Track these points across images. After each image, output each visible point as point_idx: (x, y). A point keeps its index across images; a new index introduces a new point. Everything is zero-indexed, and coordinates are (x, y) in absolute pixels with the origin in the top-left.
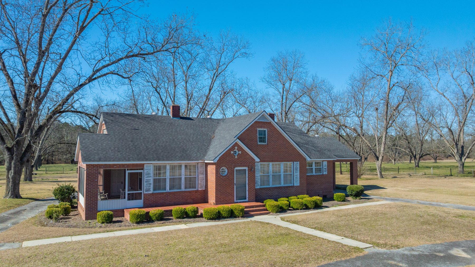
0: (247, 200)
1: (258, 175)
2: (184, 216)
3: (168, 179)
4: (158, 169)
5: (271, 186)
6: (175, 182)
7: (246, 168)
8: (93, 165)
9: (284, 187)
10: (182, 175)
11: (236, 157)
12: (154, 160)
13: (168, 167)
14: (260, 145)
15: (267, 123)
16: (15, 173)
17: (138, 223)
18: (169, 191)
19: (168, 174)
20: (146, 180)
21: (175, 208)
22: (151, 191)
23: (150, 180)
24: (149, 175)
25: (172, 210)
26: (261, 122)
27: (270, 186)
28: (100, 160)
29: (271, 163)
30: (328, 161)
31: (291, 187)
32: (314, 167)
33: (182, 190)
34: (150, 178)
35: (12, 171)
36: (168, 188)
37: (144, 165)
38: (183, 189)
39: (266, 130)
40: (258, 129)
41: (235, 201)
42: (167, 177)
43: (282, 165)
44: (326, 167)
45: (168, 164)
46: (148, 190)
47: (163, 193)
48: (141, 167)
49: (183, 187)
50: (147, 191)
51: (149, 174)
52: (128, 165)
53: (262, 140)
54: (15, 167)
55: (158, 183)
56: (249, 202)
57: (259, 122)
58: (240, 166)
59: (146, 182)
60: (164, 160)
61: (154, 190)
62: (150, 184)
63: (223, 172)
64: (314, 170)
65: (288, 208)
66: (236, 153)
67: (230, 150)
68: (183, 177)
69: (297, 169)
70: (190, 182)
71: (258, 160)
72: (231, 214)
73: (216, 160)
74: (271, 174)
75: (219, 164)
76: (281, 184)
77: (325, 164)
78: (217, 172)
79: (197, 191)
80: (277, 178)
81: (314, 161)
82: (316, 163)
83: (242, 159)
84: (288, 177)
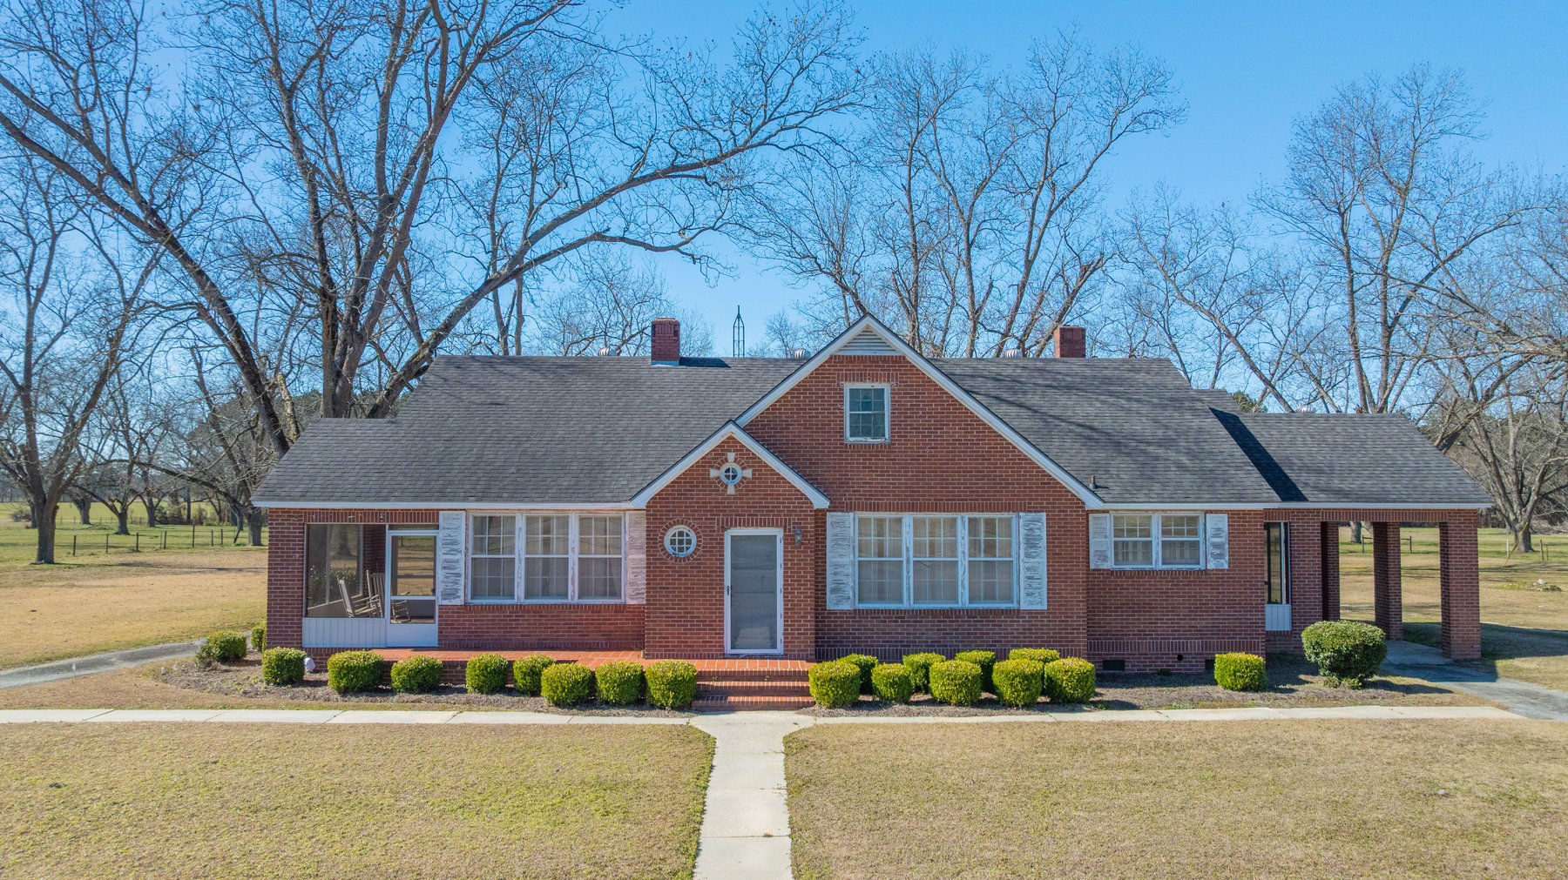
0: (780, 649)
1: (842, 562)
2: (499, 683)
3: (520, 560)
4: (487, 527)
5: (908, 603)
6: (546, 574)
7: (779, 533)
8: (288, 511)
9: (971, 613)
10: (570, 550)
11: (731, 490)
12: (465, 499)
13: (521, 523)
14: (853, 446)
15: (885, 359)
17: (344, 692)
18: (523, 601)
19: (520, 543)
20: (446, 561)
21: (474, 659)
22: (459, 597)
23: (457, 561)
24: (455, 547)
25: (464, 665)
26: (861, 359)
27: (905, 605)
28: (303, 496)
29: (908, 518)
30: (1232, 515)
31: (1008, 612)
32: (1156, 538)
33: (569, 601)
34: (458, 557)
36: (520, 590)
37: (438, 514)
38: (573, 597)
39: (886, 387)
40: (848, 386)
41: (728, 650)
42: (516, 556)
43: (963, 527)
44: (1223, 539)
45: (519, 511)
46: (449, 594)
47: (500, 608)
48: (431, 519)
49: (573, 591)
50: (446, 595)
51: (454, 542)
52: (391, 514)
53: (869, 425)
55: (489, 574)
56: (785, 657)
57: (851, 360)
58: (746, 524)
59: (444, 568)
60: (499, 498)
61: (474, 594)
62: (458, 575)
63: (681, 541)
64: (1157, 550)
65: (908, 693)
66: (731, 476)
67: (706, 463)
68: (573, 558)
69: (1031, 543)
70: (604, 576)
71: (819, 501)
72: (636, 695)
73: (642, 501)
74: (908, 556)
75: (659, 514)
76: (954, 598)
77: (1216, 527)
78: (653, 543)
79: (621, 609)
80: (933, 570)
81: (1155, 512)
82: (1166, 521)
83: (760, 499)
84: (993, 577)
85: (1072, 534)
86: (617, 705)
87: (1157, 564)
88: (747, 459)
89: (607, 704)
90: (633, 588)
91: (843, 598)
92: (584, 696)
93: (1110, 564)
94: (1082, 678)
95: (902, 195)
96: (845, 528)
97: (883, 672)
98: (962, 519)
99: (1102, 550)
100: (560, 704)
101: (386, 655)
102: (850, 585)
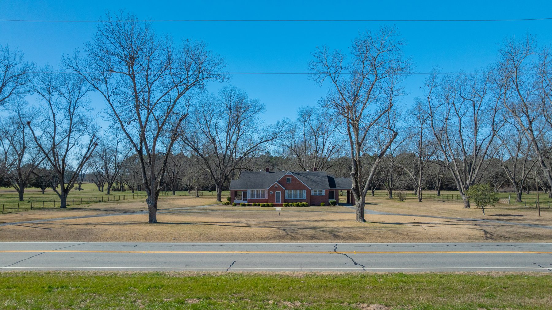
1: (287, 194)
2: (255, 205)
3: (255, 195)
4: (252, 191)
6: (258, 196)
7: (281, 192)
8: (233, 190)
9: (298, 199)
11: (276, 188)
12: (250, 189)
13: (255, 191)
14: (288, 183)
15: (291, 175)
17: (242, 206)
19: (255, 193)
21: (253, 203)
23: (250, 195)
27: (292, 198)
28: (234, 188)
29: (293, 190)
31: (302, 199)
32: (318, 192)
36: (255, 198)
38: (260, 198)
39: (291, 178)
40: (287, 178)
41: (276, 202)
43: (298, 192)
47: (253, 199)
48: (247, 190)
50: (248, 198)
51: (249, 193)
52: (243, 190)
53: (289, 181)
54: (219, 191)
55: (252, 196)
56: (281, 203)
57: (287, 175)
58: (277, 191)
59: (248, 195)
60: (253, 188)
61: (251, 198)
63: (271, 193)
64: (318, 194)
65: (291, 206)
66: (276, 186)
67: (273, 185)
68: (260, 194)
69: (304, 193)
70: (263, 196)
71: (284, 189)
72: (268, 206)
73: (268, 189)
74: (293, 194)
75: (269, 190)
77: (324, 191)
78: (269, 193)
79: (265, 199)
80: (296, 196)
81: (318, 190)
83: (279, 189)
84: (301, 196)
85: (309, 192)
87: (318, 195)
88: (278, 185)
90: (267, 197)
91: (287, 198)
92: (264, 206)
93: (313, 195)
94: (307, 204)
95: (303, 132)
96: (287, 192)
97: (289, 204)
98: (298, 190)
99: (312, 193)
100: (262, 206)
101: (245, 203)
102: (287, 197)
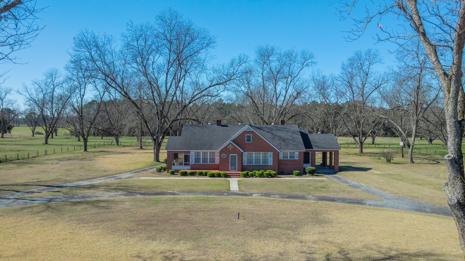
0: (237, 170)
1: (245, 159)
2: (201, 174)
3: (201, 158)
4: (197, 153)
5: (254, 164)
6: (205, 160)
7: (237, 155)
8: (170, 151)
9: (262, 165)
11: (230, 149)
12: (194, 150)
13: (201, 153)
14: (247, 143)
15: (251, 131)
16: (157, 150)
17: (181, 175)
18: (202, 163)
19: (201, 156)
21: (198, 171)
23: (193, 158)
25: (196, 172)
26: (248, 131)
27: (253, 164)
28: (172, 149)
29: (254, 153)
30: (299, 152)
31: (267, 165)
32: (289, 155)
35: (156, 149)
36: (201, 162)
38: (209, 163)
39: (251, 135)
40: (246, 135)
41: (230, 170)
43: (261, 154)
44: (298, 155)
45: (201, 151)
46: (192, 162)
47: (199, 164)
48: (189, 152)
50: (191, 163)
51: (193, 156)
52: (184, 152)
53: (249, 140)
54: (156, 148)
55: (197, 160)
56: (237, 171)
57: (246, 131)
58: (232, 154)
59: (191, 159)
60: (198, 150)
61: (195, 162)
62: (193, 160)
63: (224, 156)
64: (289, 157)
65: (252, 176)
66: (230, 147)
67: (227, 146)
68: (209, 157)
69: (270, 156)
70: (213, 160)
71: (242, 151)
72: (219, 175)
73: (219, 151)
74: (254, 158)
75: (221, 152)
76: (260, 163)
77: (297, 154)
78: (220, 156)
79: (215, 164)
80: (258, 160)
81: (288, 152)
82: (290, 153)
83: (234, 150)
84: (265, 161)
85: (276, 155)
86: (217, 177)
87: (289, 159)
88: (232, 145)
89: (216, 177)
90: (217, 161)
91: (245, 164)
92: (213, 176)
93: (282, 159)
94: (275, 174)
96: (245, 154)
97: (250, 173)
98: (261, 153)
99: (281, 157)
100: (210, 177)
101: (186, 171)
102: (246, 162)
